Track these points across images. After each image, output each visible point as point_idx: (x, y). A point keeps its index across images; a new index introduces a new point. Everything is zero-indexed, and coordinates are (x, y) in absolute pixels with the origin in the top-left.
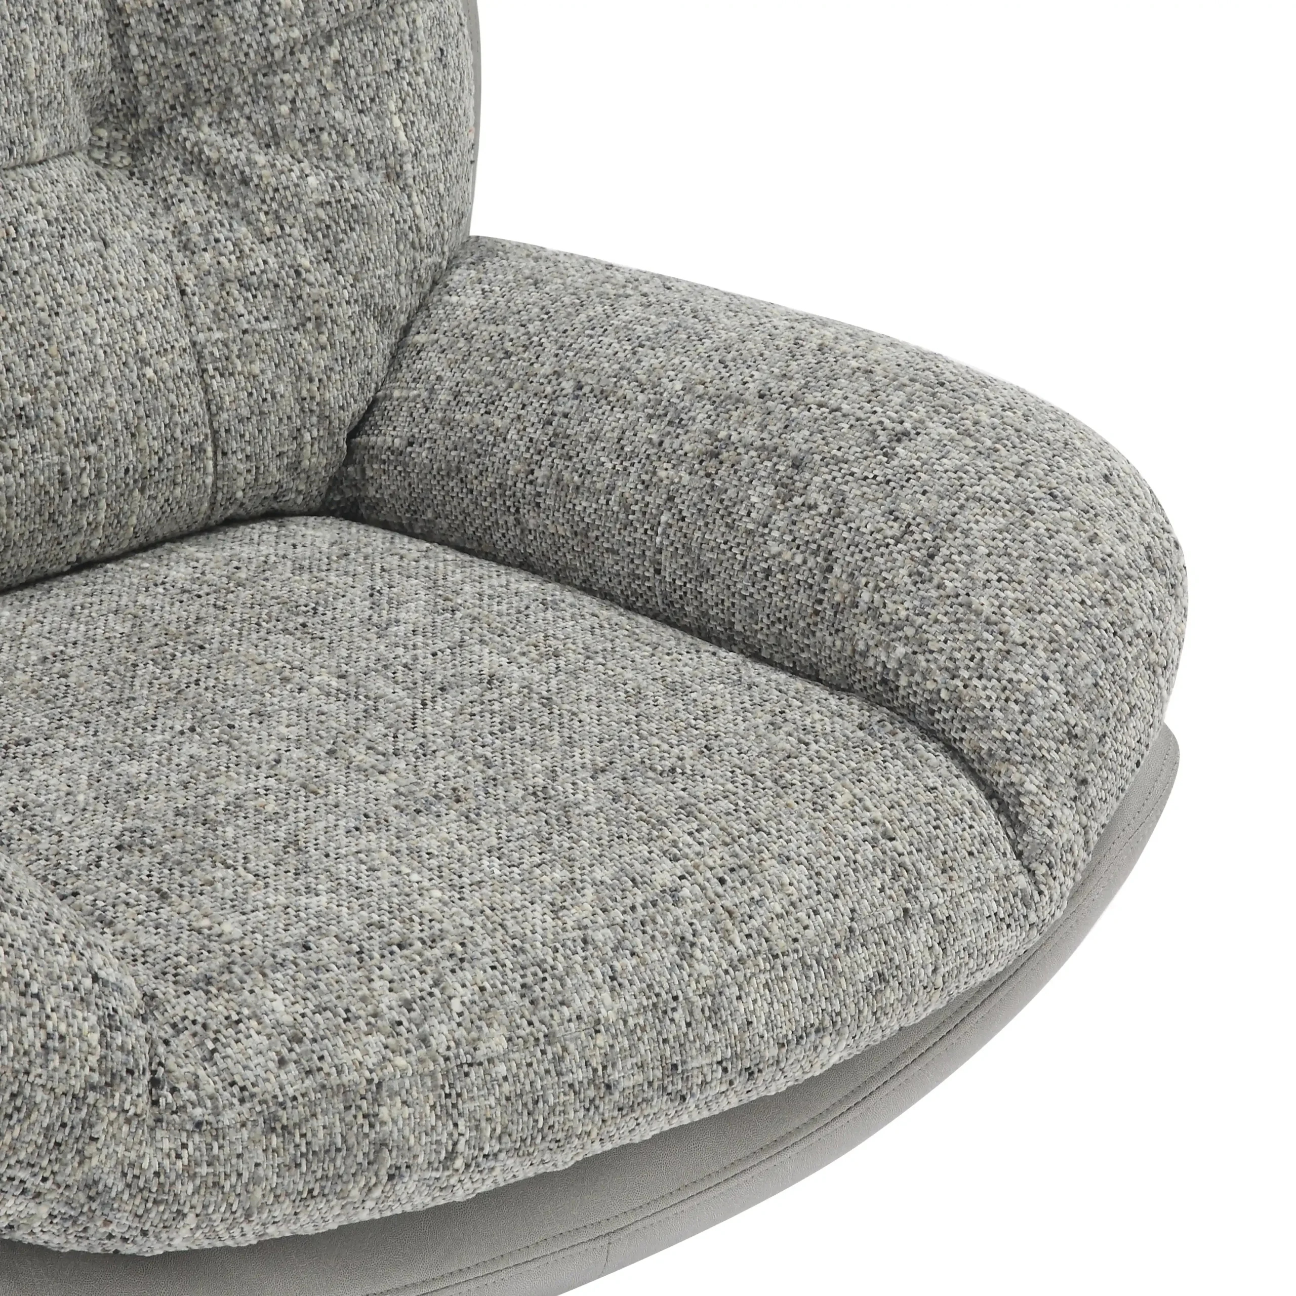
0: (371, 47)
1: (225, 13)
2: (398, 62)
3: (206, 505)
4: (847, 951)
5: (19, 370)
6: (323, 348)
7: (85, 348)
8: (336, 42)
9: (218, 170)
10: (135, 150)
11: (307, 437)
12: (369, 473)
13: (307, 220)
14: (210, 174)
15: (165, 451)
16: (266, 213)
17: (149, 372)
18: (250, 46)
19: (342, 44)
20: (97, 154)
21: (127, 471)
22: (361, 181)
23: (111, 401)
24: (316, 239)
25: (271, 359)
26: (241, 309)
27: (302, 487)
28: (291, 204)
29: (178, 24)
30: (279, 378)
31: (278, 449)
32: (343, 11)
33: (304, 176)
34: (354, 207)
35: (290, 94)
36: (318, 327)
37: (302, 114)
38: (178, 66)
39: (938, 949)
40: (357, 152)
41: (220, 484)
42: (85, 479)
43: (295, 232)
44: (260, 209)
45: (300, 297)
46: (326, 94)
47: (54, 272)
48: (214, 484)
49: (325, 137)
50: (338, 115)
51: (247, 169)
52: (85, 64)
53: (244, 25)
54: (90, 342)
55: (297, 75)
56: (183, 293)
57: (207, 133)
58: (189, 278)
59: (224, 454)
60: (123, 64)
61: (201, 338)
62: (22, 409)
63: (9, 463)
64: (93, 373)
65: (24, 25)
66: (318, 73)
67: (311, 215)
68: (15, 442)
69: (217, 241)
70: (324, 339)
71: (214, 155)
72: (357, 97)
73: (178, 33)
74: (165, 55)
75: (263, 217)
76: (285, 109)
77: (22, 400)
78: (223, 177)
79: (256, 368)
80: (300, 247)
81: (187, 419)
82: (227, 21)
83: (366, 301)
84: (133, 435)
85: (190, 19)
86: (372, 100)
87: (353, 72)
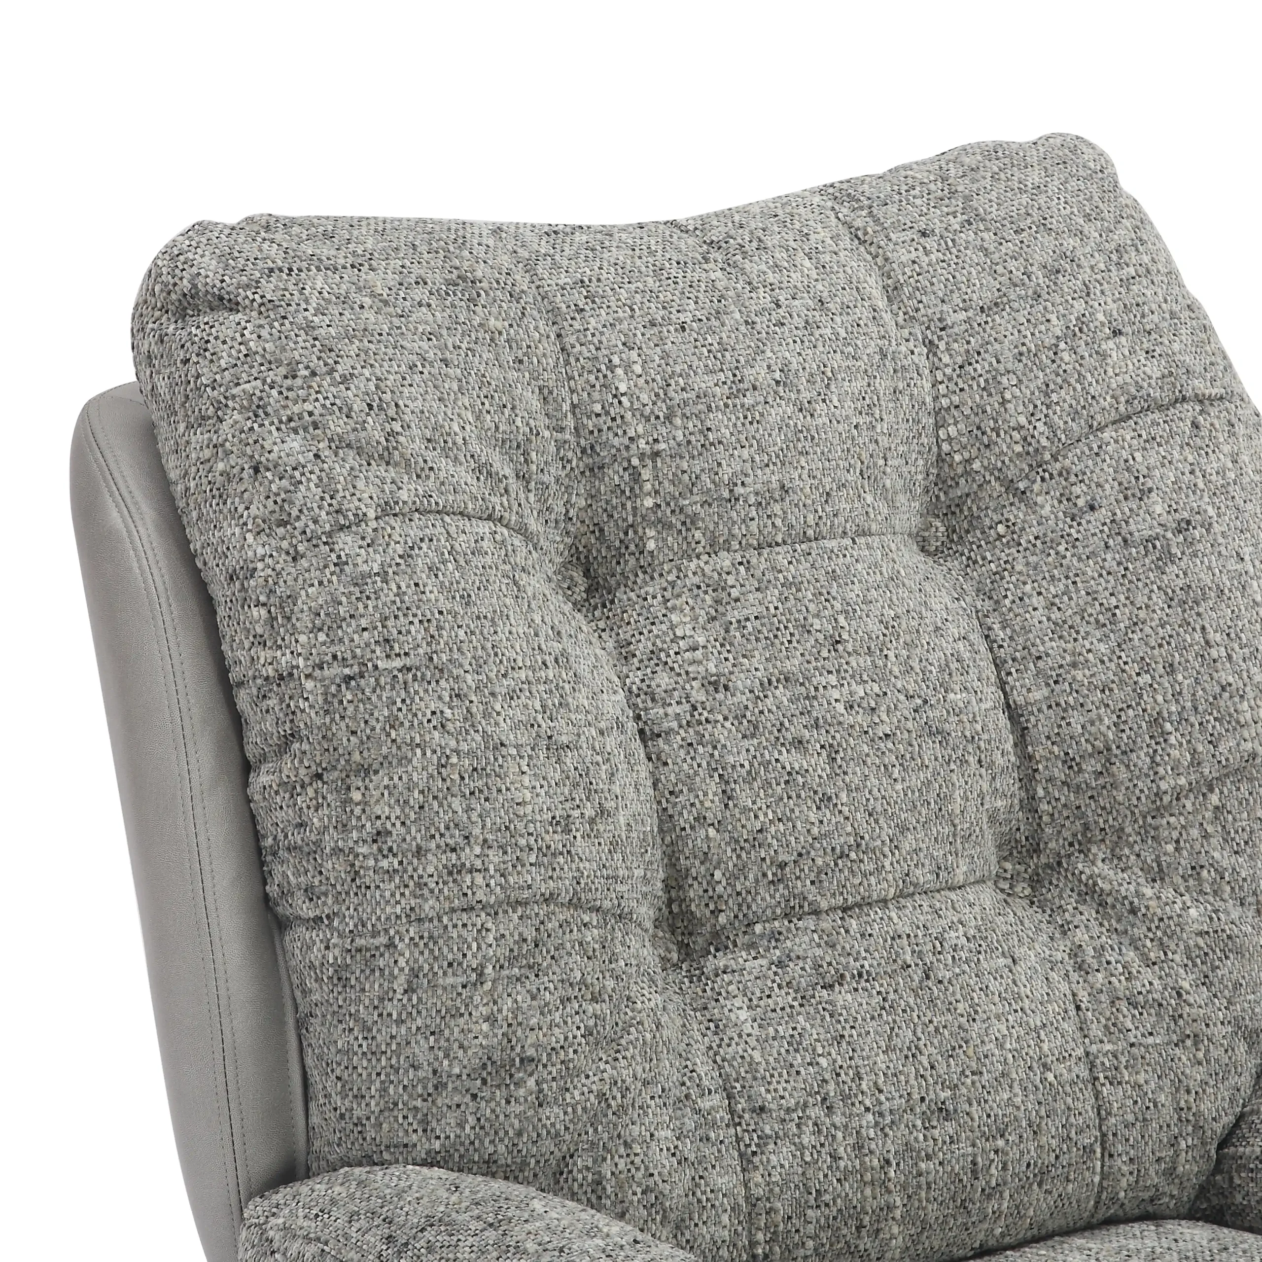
0: (1247, 796)
1: (1122, 762)
3: (1092, 1203)
5: (942, 1069)
6: (1200, 1063)
7: (997, 1052)
8: (1217, 790)
9: (1110, 900)
10: (1035, 882)
11: (1183, 1145)
12: (1237, 1181)
13: (1187, 947)
14: (1102, 904)
15: (1061, 1149)
16: (1152, 940)
17: (1050, 1077)
18: (1142, 791)
19: (1221, 793)
20: (1003, 884)
21: (1029, 1165)
22: (1235, 914)
23: (1018, 1100)
24: (1195, 965)
25: (1153, 1071)
26: (1129, 1024)
27: (1175, 1192)
28: (1174, 933)
29: (1080, 770)
30: (1161, 1089)
31: (1158, 1154)
32: (1224, 763)
33: (1186, 908)
34: (1229, 937)
35: (1175, 835)
36: (1196, 1044)
37: (1185, 853)
38: (1078, 808)
40: (1232, 888)
41: (1105, 1184)
42: (993, 1171)
43: (1177, 958)
44: (1146, 936)
45: (1181, 1016)
46: (1206, 836)
47: (972, 983)
48: (1101, 1183)
49: (1205, 873)
50: (1216, 855)
51: (1136, 900)
52: (999, 803)
53: (1137, 773)
54: (1002, 1047)
55: (1182, 819)
56: (1078, 1008)
57: (1101, 868)
58: (1083, 996)
59: (1111, 1156)
60: (1030, 804)
61: (1094, 1049)
62: (943, 1103)
63: (930, 1151)
64: (1003, 1075)
65: (953, 766)
66: (1200, 817)
67: (1191, 943)
68: (936, 1132)
69: (1108, 963)
70: (1200, 1055)
71: (1107, 887)
72: (1233, 839)
73: (1080, 779)
74: (1067, 797)
75: (1148, 943)
76: (1170, 848)
77: (943, 1095)
78: (1114, 907)
79: (1141, 1078)
80: (1182, 971)
81: (1081, 1122)
82: (1123, 768)
83: (1237, 1023)
84: (1035, 1132)
85: (1091, 766)
86: (1246, 843)
87: (1230, 817)
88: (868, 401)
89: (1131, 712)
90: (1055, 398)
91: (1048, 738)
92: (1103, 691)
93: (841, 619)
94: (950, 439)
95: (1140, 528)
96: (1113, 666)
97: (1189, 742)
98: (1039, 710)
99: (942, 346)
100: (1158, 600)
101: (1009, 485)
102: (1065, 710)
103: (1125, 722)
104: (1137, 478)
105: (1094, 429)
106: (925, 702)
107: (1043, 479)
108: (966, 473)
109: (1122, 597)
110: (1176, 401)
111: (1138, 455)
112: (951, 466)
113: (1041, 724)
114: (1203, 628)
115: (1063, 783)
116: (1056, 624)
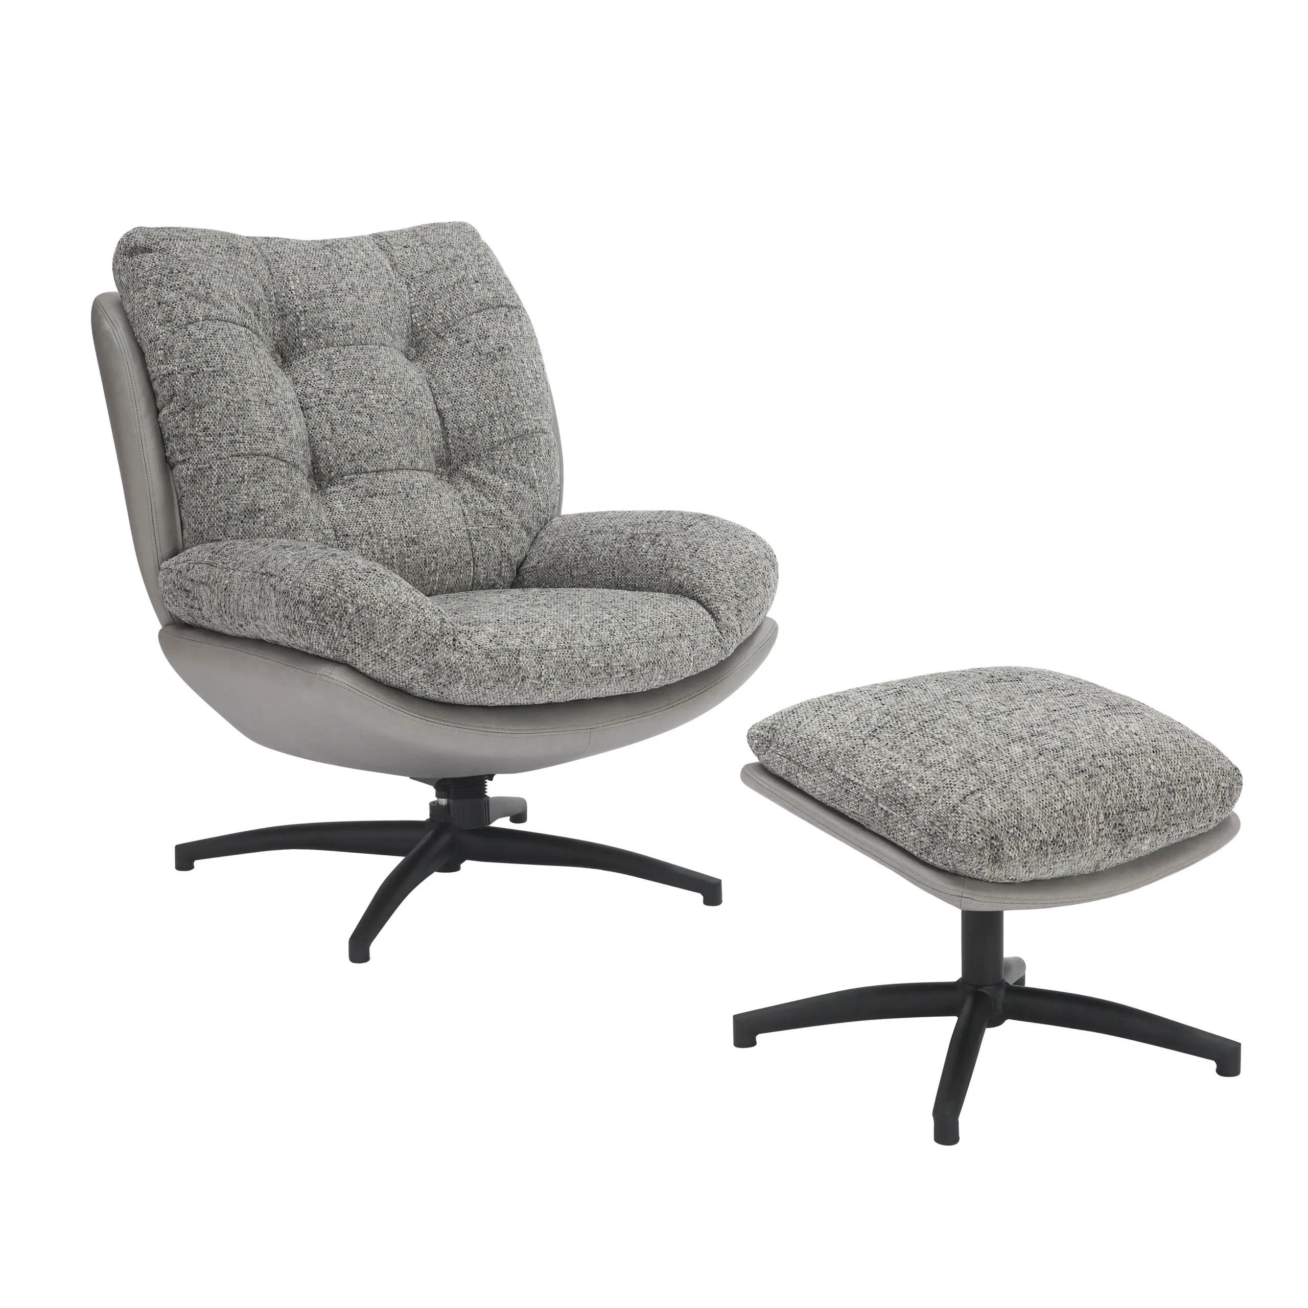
0: (526, 445)
1: (479, 430)
2: (534, 451)
3: (470, 583)
4: (662, 643)
5: (413, 527)
6: (509, 536)
7: (433, 524)
8: (514, 442)
9: (476, 480)
10: (450, 475)
11: (504, 565)
13: (504, 496)
14: (474, 481)
15: (458, 561)
17: (454, 535)
18: (487, 441)
19: (516, 443)
20: (438, 474)
21: (446, 565)
22: (522, 486)
23: (442, 541)
24: (507, 503)
25: (492, 537)
26: (483, 521)
27: (502, 584)
28: (499, 491)
29: (464, 433)
30: (495, 544)
31: (494, 568)
32: (517, 432)
33: (503, 483)
34: (519, 494)
35: (499, 458)
36: (507, 529)
37: (503, 464)
38: (464, 447)
39: (691, 648)
40: (521, 478)
41: (475, 577)
42: (432, 565)
43: (500, 500)
44: (489, 492)
45: (502, 519)
46: (511, 458)
47: (424, 501)
48: (473, 577)
49: (510, 471)
50: (515, 465)
51: (485, 480)
52: (435, 444)
53: (485, 434)
54: (435, 523)
55: (502, 452)
56: (464, 515)
57: (472, 469)
58: (466, 511)
59: (477, 566)
60: (447, 445)
61: (470, 528)
62: (414, 539)
63: (409, 554)
64: (436, 532)
65: (417, 426)
66: (508, 452)
67: (505, 495)
68: (411, 548)
69: (475, 500)
70: (509, 533)
71: (474, 475)
72: (521, 460)
73: (464, 436)
74: (460, 443)
75: (490, 495)
76: (498, 462)
77: (414, 536)
78: (477, 482)
79: (487, 539)
80: (502, 504)
81: (465, 552)
82: (480, 432)
83: (523, 524)
84: (448, 553)
85: (468, 432)
86: (526, 462)
88: (384, 299)
89: (482, 413)
90: (453, 303)
91: (452, 421)
92: (472, 405)
93: (375, 372)
94: (416, 318)
95: (485, 349)
96: (475, 396)
97: (503, 424)
98: (449, 411)
99: (412, 284)
100: (492, 374)
101: (438, 334)
102: (458, 412)
103: (480, 416)
104: (484, 332)
105: (468, 315)
106: (406, 403)
107: (450, 332)
108: (422, 331)
109: (478, 373)
110: (499, 306)
111: (484, 324)
112: (416, 328)
113: (450, 416)
114: (508, 385)
115: (458, 438)
116: (455, 382)
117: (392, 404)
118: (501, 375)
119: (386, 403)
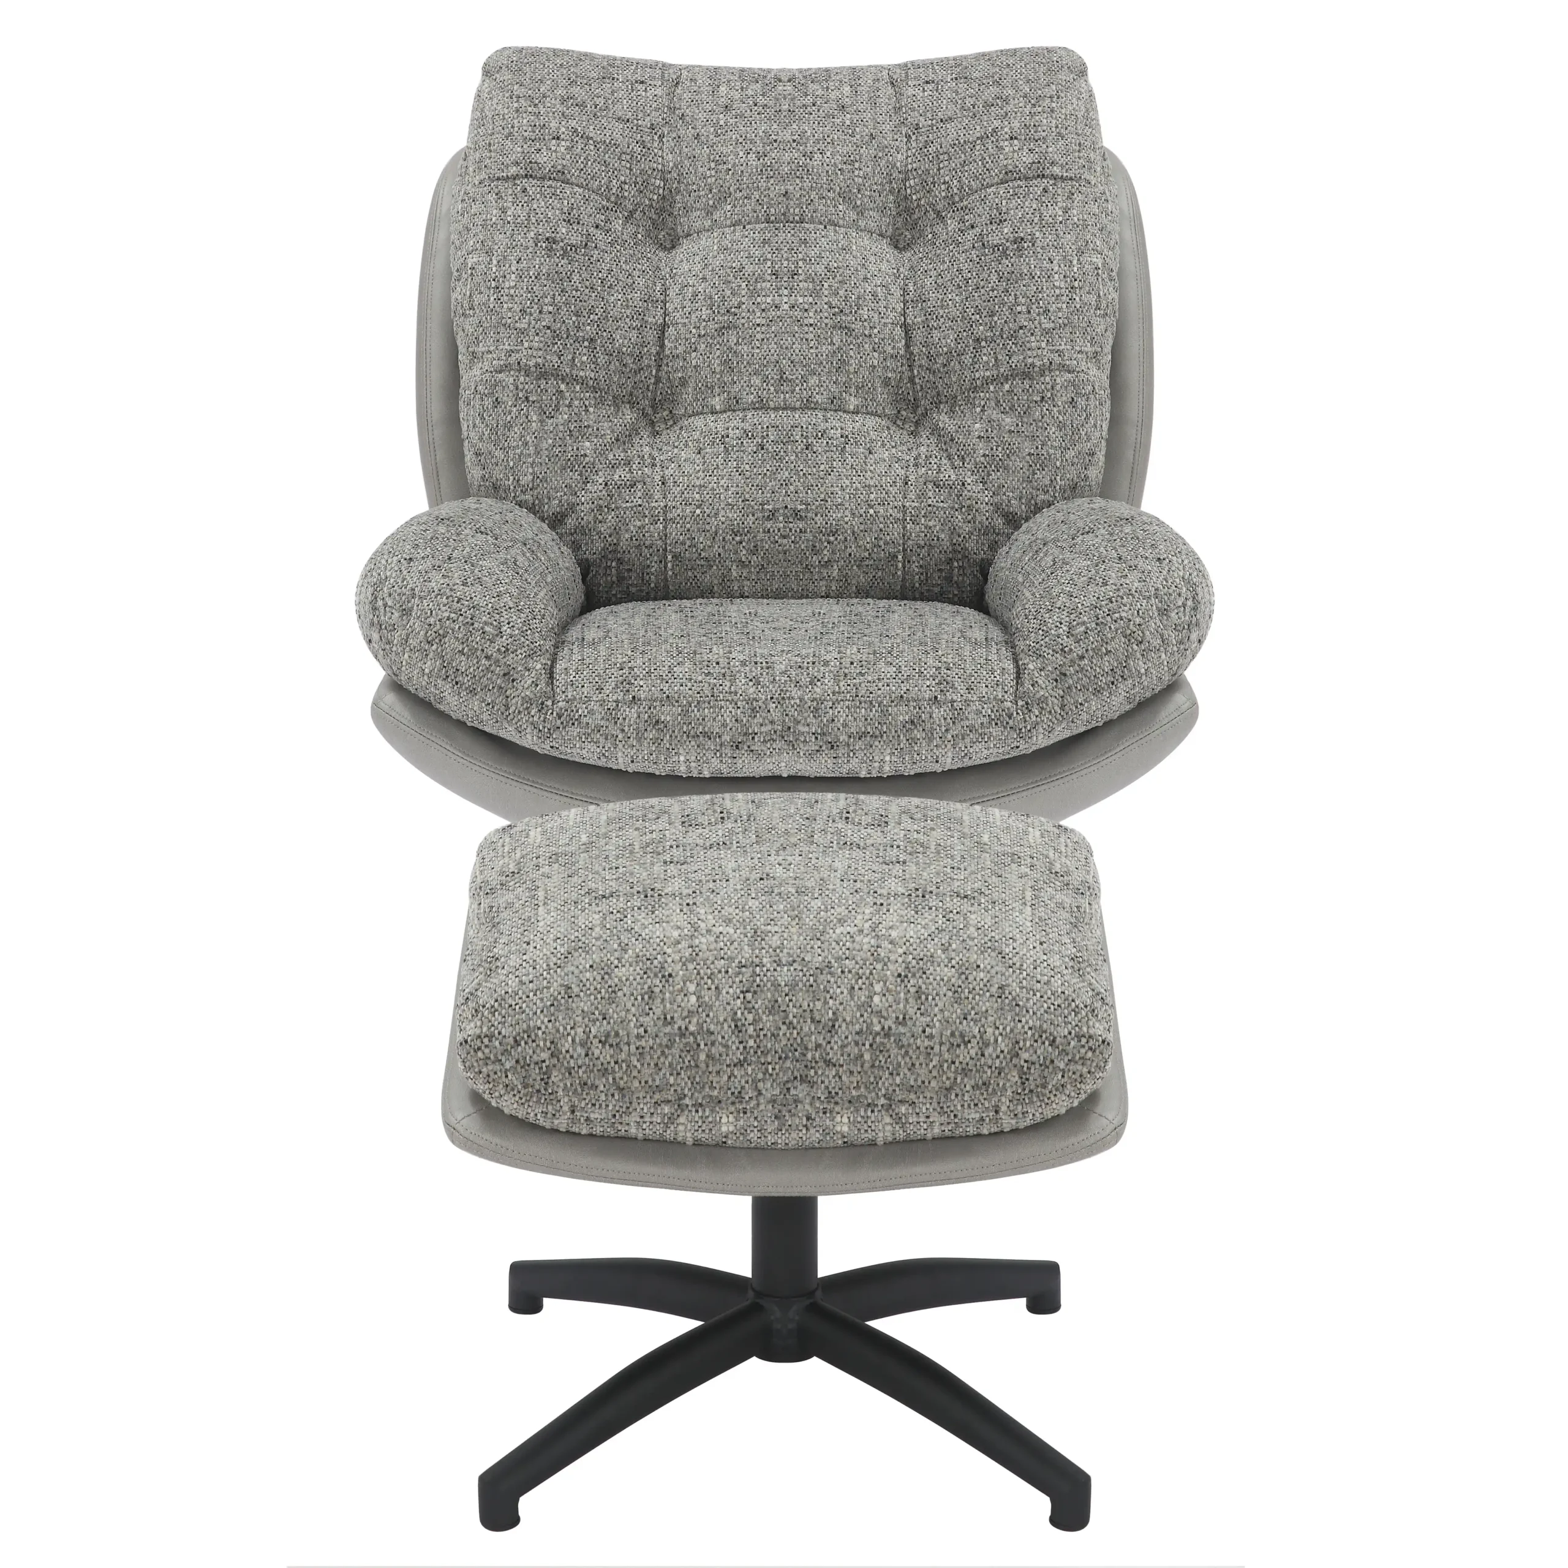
1: (957, 360)
2: (1043, 397)
5: (802, 495)
6: (969, 522)
7: (840, 493)
8: (1010, 382)
9: (943, 433)
11: (956, 564)
13: (975, 461)
14: (939, 435)
15: (873, 551)
17: (872, 512)
18: (966, 377)
19: (1012, 384)
20: (899, 422)
21: (850, 555)
23: (847, 519)
24: (978, 471)
25: (939, 521)
26: (930, 494)
29: (936, 362)
30: (943, 531)
31: (939, 567)
35: (983, 403)
36: (968, 511)
38: (934, 383)
41: (906, 577)
42: (826, 553)
45: (962, 496)
47: (835, 456)
48: (903, 576)
53: (964, 366)
54: (843, 490)
57: (944, 417)
59: (909, 562)
61: (907, 504)
64: (841, 504)
67: (978, 459)
69: (930, 463)
71: (944, 427)
73: (935, 366)
76: (978, 409)
77: (799, 507)
78: (944, 437)
79: (932, 523)
80: (969, 473)
81: (888, 538)
82: (957, 363)
83: (997, 507)
84: (856, 538)
85: (941, 360)
87: (1016, 398)
88: (852, 158)
89: (965, 334)
90: (966, 168)
91: (921, 343)
92: (952, 321)
93: (801, 263)
94: (911, 186)
95: (994, 239)
96: (960, 308)
97: (995, 353)
98: (919, 328)
99: (914, 137)
100: (994, 277)
101: (938, 213)
102: (931, 329)
103: (961, 339)
104: (1000, 214)
105: (984, 187)
106: (842, 311)
107: (953, 211)
108: (918, 207)
109: (974, 274)
110: (1038, 176)
111: (1004, 202)
113: (918, 335)
114: (1015, 295)
115: (927, 369)
116: (938, 285)
117: (816, 311)
118: (1010, 279)
119: (806, 310)
